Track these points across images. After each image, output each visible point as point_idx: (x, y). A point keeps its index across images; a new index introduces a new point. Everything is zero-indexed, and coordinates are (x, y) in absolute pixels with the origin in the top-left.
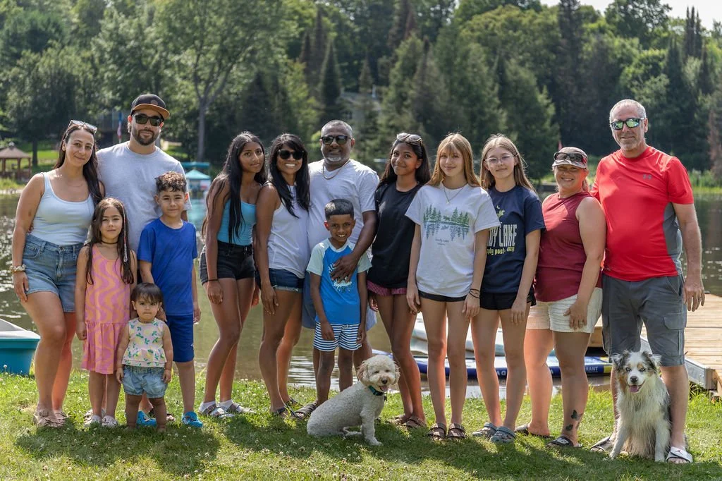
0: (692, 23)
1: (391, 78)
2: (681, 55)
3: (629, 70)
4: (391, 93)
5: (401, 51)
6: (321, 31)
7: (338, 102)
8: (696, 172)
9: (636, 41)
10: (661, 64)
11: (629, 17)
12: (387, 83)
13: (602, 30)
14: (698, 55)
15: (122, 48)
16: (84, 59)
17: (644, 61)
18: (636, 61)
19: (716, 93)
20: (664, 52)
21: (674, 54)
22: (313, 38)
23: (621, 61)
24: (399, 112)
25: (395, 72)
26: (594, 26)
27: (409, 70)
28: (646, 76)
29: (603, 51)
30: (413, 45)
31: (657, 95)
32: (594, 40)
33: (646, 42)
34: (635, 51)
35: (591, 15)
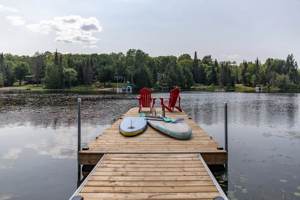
0: (216, 62)
1: (165, 70)
2: (214, 67)
3: (206, 69)
4: (165, 73)
5: (167, 66)
6: (153, 63)
7: (156, 74)
8: (217, 86)
9: (207, 65)
10: (211, 68)
11: (206, 61)
12: (164, 71)
13: (201, 63)
14: (217, 67)
15: (118, 65)
16: (112, 67)
17: (208, 68)
18: (207, 68)
19: (220, 73)
20: (211, 66)
21: (213, 66)
22: (152, 64)
23: (204, 68)
24: (167, 76)
25: (166, 69)
26: (200, 62)
27: (168, 69)
28: (209, 70)
29: (202, 66)
30: (169, 65)
31: (210, 73)
32: (200, 64)
33: (209, 65)
34: (207, 66)
35: (200, 60)
